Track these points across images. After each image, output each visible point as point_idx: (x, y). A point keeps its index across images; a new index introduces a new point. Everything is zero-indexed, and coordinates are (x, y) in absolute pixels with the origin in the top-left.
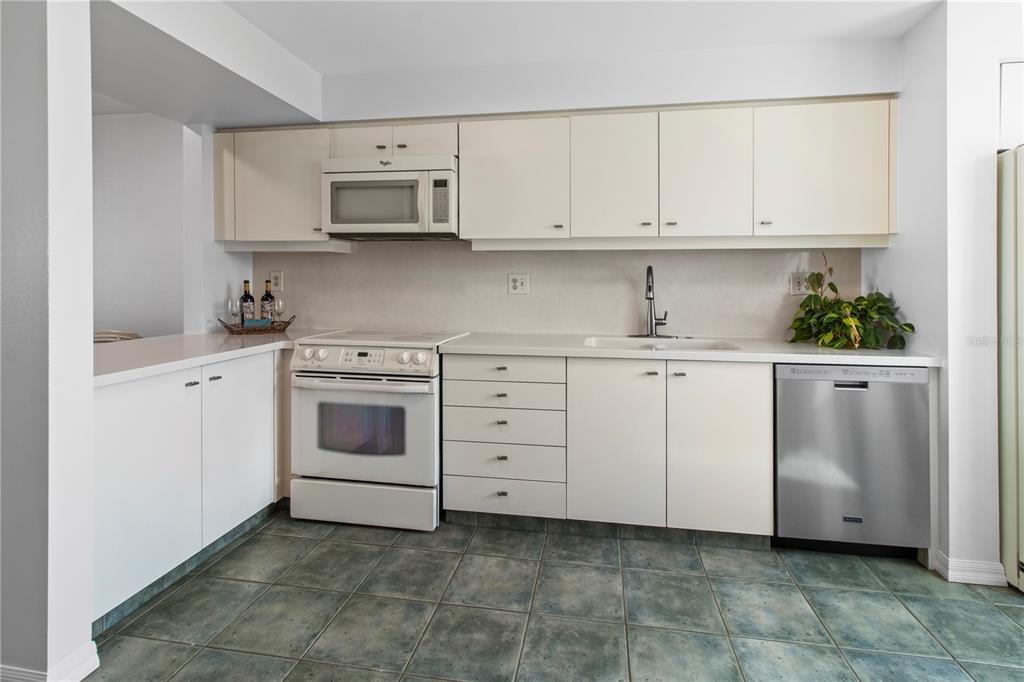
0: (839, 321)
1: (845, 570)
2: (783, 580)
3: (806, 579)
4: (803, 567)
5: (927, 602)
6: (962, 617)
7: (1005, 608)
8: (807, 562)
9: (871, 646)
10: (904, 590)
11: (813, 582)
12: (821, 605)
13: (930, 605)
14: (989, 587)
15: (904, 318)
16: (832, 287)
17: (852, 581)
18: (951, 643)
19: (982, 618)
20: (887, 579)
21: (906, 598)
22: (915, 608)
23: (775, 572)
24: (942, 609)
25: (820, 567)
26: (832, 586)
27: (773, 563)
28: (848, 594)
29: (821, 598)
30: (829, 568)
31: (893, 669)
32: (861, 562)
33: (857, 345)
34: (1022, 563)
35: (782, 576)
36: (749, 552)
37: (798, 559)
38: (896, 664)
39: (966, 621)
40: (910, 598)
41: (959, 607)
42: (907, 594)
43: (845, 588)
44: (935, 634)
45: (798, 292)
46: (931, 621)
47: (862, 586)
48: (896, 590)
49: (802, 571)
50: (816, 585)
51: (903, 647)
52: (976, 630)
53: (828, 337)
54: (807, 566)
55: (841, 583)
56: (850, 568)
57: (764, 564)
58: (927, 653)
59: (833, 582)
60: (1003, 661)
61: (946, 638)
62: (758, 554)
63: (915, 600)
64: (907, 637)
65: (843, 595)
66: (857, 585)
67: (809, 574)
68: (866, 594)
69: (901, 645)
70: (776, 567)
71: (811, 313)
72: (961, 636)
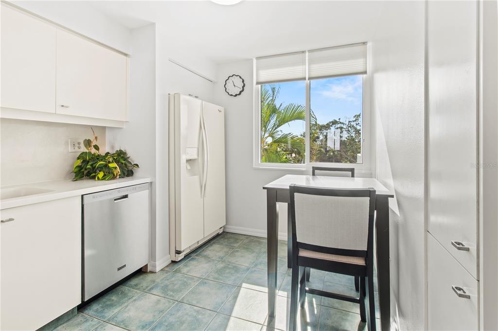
0: (106, 166)
1: (120, 296)
2: (95, 325)
3: (106, 315)
4: (100, 310)
5: (156, 286)
6: (169, 283)
7: (176, 270)
8: (100, 305)
9: (153, 322)
10: (147, 287)
11: (110, 313)
12: (122, 321)
13: (157, 287)
14: (167, 266)
15: (133, 161)
16: (96, 147)
17: (126, 299)
18: (173, 296)
19: (173, 279)
20: (138, 287)
21: (149, 290)
22: (154, 291)
23: (88, 324)
24: (162, 285)
25: (108, 303)
26: (121, 308)
27: (83, 320)
28: (129, 306)
29: (120, 318)
30: (113, 300)
31: (166, 324)
32: (124, 287)
33: (118, 177)
34: (177, 251)
35: (93, 323)
36: (64, 325)
37: (95, 307)
38: (165, 321)
39: (171, 284)
40: (151, 289)
41: (165, 280)
42: (149, 288)
43: (126, 304)
44: (167, 297)
45: (74, 150)
46: (163, 293)
47: (132, 298)
48: (144, 290)
49: (102, 312)
50: (113, 313)
51: (162, 311)
52: (175, 285)
53: (101, 175)
54: (102, 307)
55: (123, 303)
56: (122, 293)
57: (79, 324)
58: (170, 307)
59: (120, 306)
60: (188, 290)
61: (171, 296)
62: (70, 322)
63: (152, 288)
64: (161, 306)
65: (127, 308)
66: (130, 299)
67: (106, 310)
68: (135, 300)
69: (161, 311)
70: (87, 321)
71: (85, 162)
72: (173, 291)
